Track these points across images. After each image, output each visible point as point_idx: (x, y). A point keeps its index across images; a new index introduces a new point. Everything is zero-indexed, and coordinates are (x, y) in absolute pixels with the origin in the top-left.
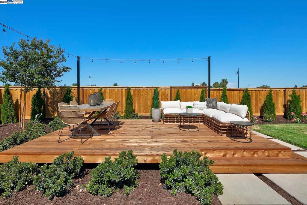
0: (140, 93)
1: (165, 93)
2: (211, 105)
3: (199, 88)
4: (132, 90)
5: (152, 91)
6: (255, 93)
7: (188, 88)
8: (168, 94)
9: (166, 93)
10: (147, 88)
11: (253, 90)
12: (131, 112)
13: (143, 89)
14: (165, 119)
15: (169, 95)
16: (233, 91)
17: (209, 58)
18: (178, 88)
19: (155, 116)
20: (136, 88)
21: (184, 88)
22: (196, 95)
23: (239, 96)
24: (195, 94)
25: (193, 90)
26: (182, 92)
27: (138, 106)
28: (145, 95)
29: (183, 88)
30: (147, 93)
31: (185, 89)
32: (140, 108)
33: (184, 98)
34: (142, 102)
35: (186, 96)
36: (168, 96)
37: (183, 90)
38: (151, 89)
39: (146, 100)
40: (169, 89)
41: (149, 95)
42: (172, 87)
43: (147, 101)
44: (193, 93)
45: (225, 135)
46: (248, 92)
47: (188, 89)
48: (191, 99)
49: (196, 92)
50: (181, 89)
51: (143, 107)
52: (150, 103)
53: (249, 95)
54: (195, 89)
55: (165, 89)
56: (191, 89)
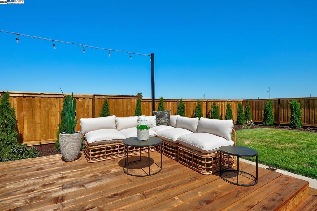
0: (34, 104)
1: (84, 104)
2: (162, 120)
3: (132, 98)
4: (15, 99)
5: (60, 101)
6: (186, 104)
7: (118, 97)
8: (88, 106)
9: (86, 104)
10: (49, 97)
11: (185, 101)
12: (10, 142)
13: (42, 97)
14: (90, 152)
15: (91, 108)
16: (168, 102)
17: (152, 55)
18: (104, 97)
19: (68, 149)
20: (25, 95)
21: (113, 97)
22: (129, 107)
23: (173, 107)
24: (127, 106)
25: (125, 100)
26: (111, 102)
27: (30, 128)
28: (44, 107)
29: (111, 97)
30: (50, 104)
31: (114, 99)
32: (34, 131)
33: (114, 111)
34: (38, 120)
35: (115, 109)
36: (88, 109)
37: (112, 100)
38: (57, 98)
39: (47, 116)
40: (90, 98)
41: (54, 108)
42: (95, 96)
43: (49, 117)
44: (125, 105)
45: (211, 172)
46: (183, 103)
47: (118, 99)
48: (122, 113)
49: (128, 103)
50: (109, 98)
51: (41, 130)
52: (55, 121)
53: (184, 107)
54: (127, 99)
55: (84, 98)
56: (122, 99)
